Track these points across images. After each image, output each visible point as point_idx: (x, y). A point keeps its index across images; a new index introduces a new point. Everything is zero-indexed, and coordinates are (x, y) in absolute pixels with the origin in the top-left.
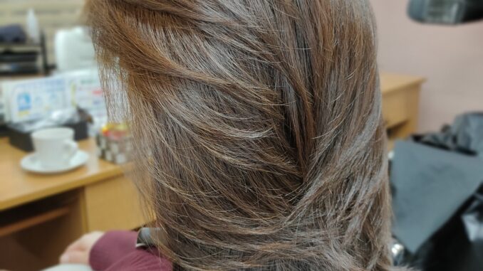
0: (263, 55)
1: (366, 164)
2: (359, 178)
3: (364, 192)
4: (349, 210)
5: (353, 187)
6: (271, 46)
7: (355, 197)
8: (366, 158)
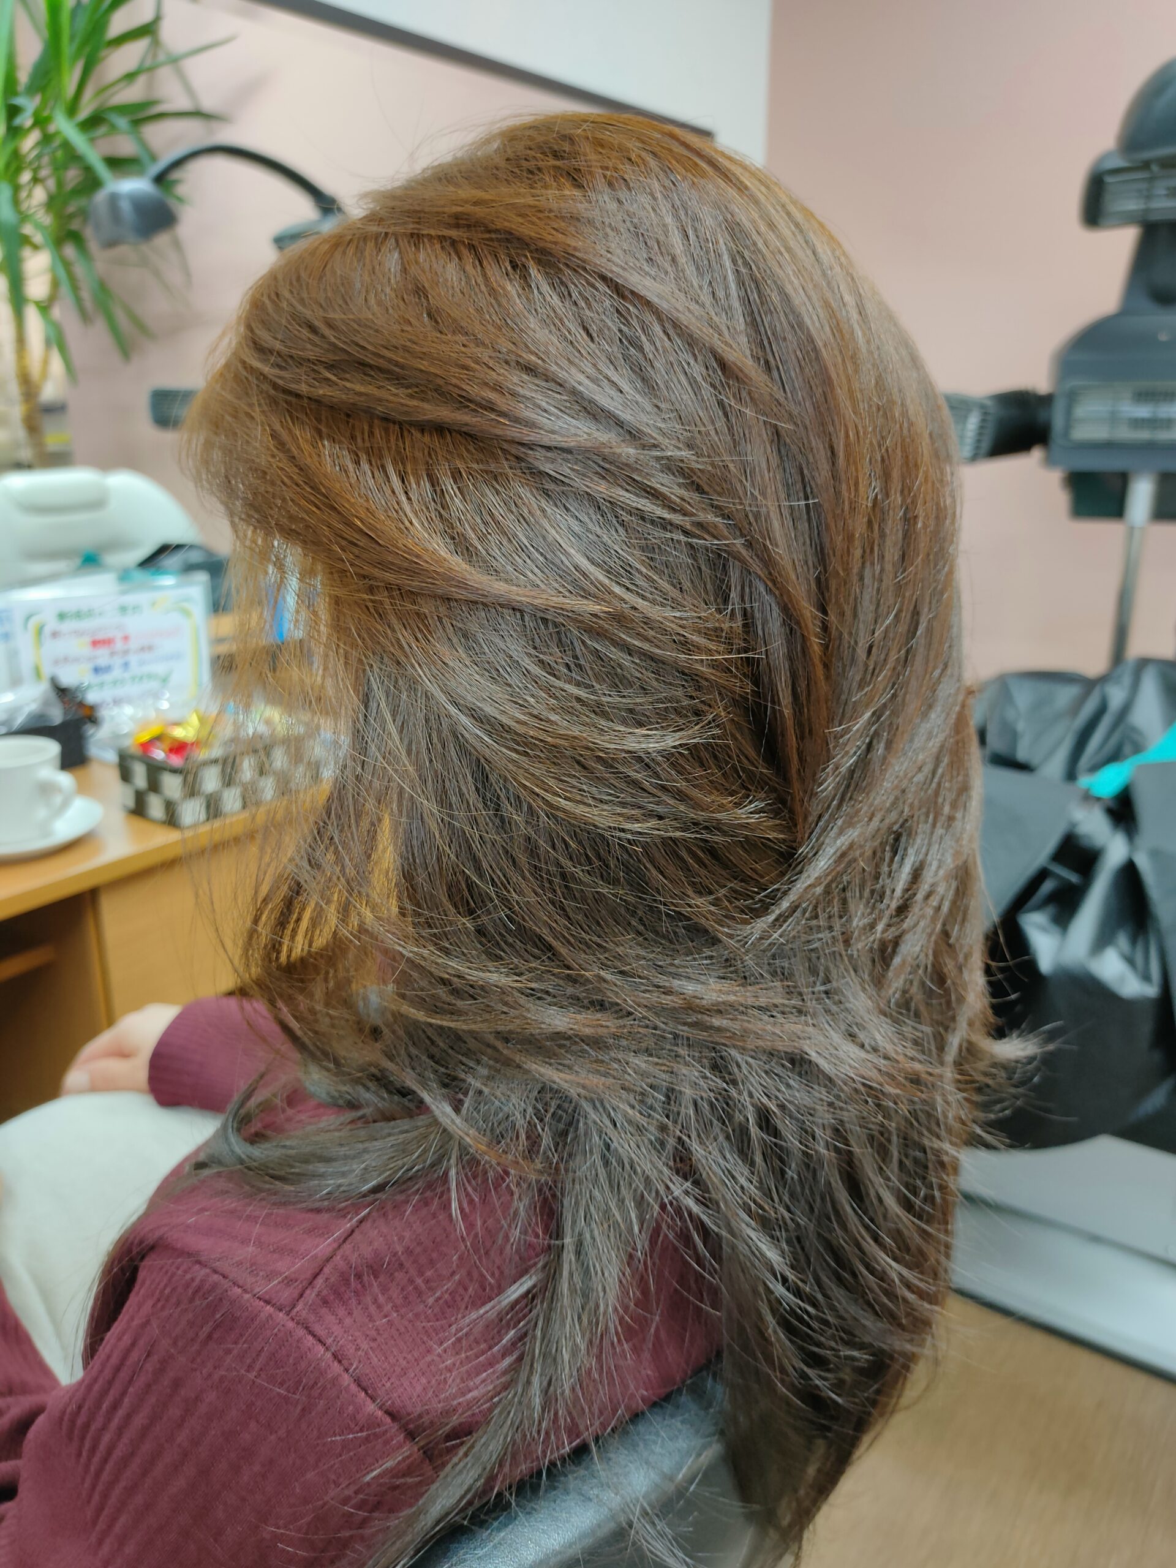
0: (700, 525)
1: (937, 793)
2: (923, 828)
3: (935, 864)
4: (902, 910)
5: (911, 851)
6: (722, 501)
7: (916, 875)
8: (936, 780)
